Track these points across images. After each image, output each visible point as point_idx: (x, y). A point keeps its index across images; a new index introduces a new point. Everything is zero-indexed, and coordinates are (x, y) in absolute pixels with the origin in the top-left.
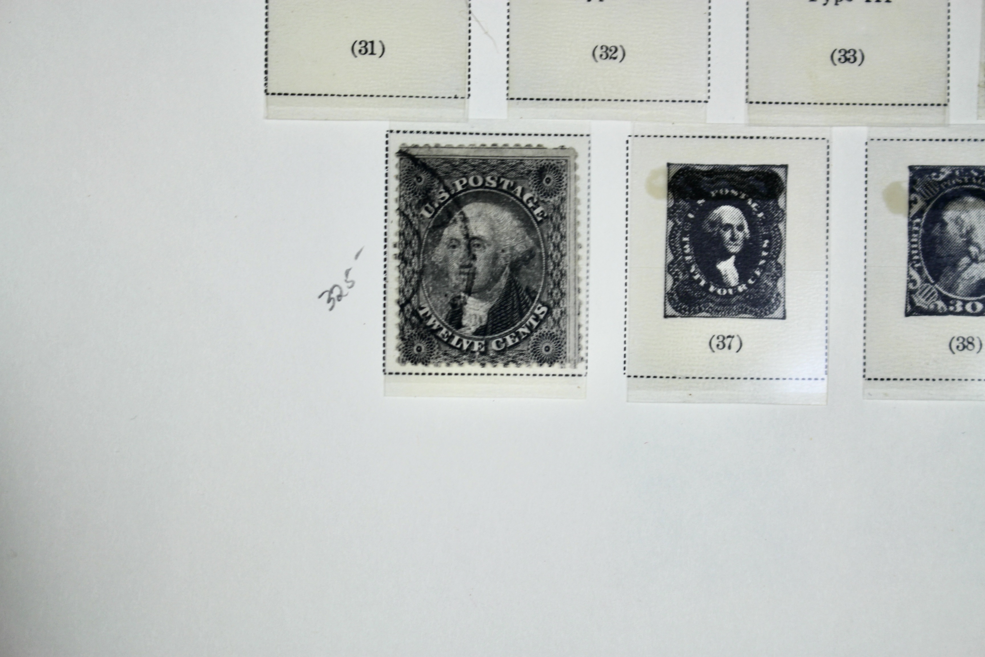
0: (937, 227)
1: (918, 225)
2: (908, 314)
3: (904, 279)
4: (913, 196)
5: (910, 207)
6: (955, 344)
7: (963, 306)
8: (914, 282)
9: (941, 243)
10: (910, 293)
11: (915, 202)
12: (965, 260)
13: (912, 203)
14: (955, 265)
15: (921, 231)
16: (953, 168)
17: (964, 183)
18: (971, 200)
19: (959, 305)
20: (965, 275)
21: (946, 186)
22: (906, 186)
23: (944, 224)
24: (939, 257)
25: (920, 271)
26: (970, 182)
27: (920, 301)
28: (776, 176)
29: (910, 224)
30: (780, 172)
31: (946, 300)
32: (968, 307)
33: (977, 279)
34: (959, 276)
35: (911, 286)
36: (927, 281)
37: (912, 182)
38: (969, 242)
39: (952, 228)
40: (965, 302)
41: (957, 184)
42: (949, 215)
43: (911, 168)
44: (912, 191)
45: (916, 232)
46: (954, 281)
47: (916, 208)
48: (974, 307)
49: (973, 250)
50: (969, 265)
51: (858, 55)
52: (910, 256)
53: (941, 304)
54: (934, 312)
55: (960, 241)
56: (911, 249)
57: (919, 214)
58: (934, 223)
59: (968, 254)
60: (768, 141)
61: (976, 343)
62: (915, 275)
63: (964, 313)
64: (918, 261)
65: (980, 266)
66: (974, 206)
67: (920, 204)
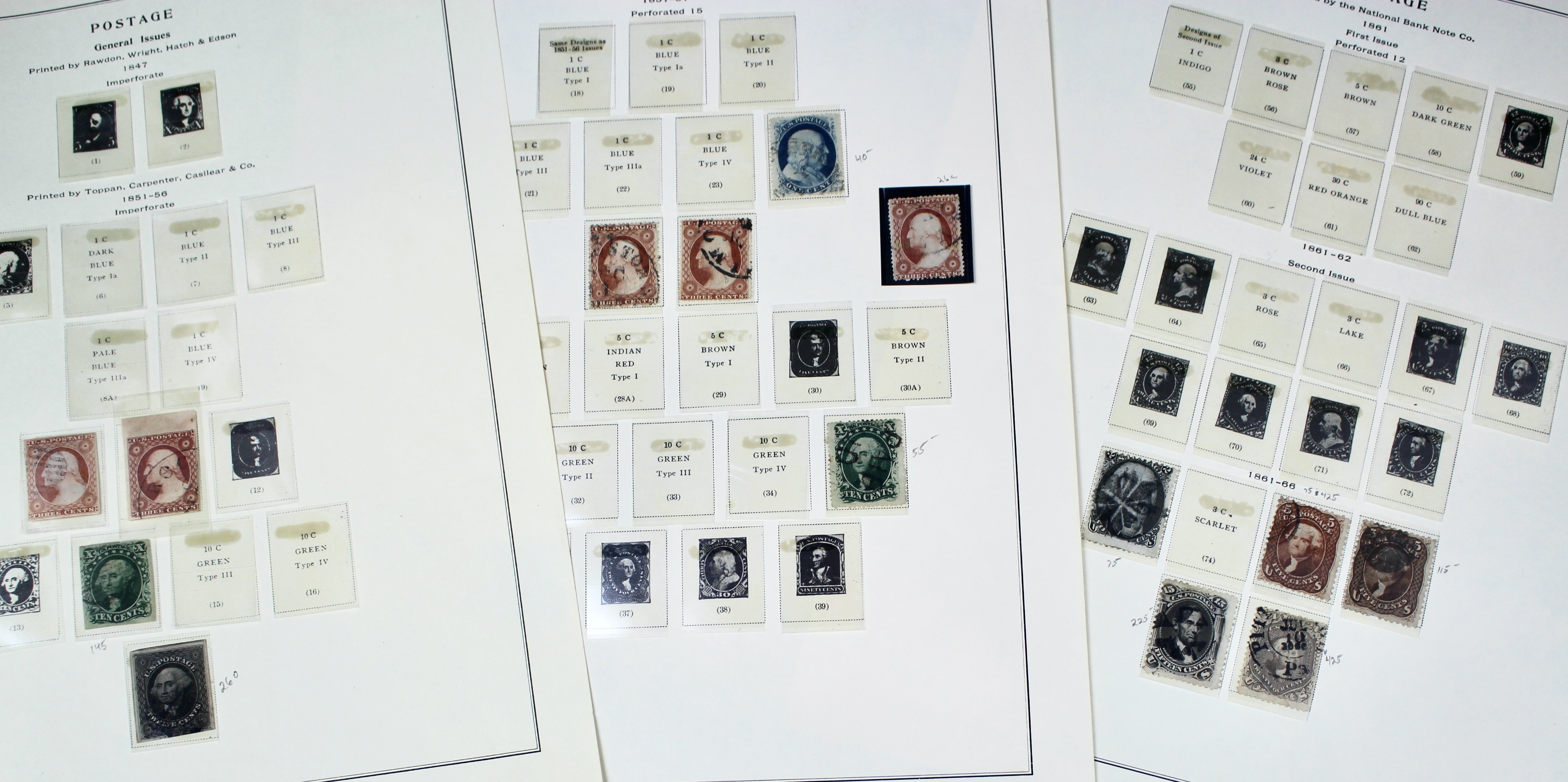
0: (711, 563)
1: (703, 562)
2: (700, 599)
3: (699, 584)
4: (701, 551)
5: (700, 556)
6: (719, 610)
7: (722, 594)
8: (702, 586)
9: (713, 570)
10: (701, 590)
11: (702, 553)
12: (723, 576)
13: (700, 554)
14: (719, 578)
15: (705, 565)
16: (717, 539)
17: (721, 545)
18: (724, 552)
19: (721, 594)
20: (723, 582)
21: (715, 547)
22: (698, 547)
23: (714, 562)
24: (712, 575)
25: (704, 581)
26: (724, 545)
27: (705, 593)
28: (646, 546)
29: (700, 562)
30: (647, 544)
31: (715, 592)
32: (724, 595)
33: (728, 583)
34: (720, 582)
35: (701, 587)
36: (708, 585)
37: (701, 546)
38: (724, 569)
39: (717, 564)
40: (723, 593)
41: (719, 545)
42: (716, 558)
43: (700, 540)
44: (700, 549)
45: (703, 565)
46: (718, 585)
47: (702, 556)
48: (727, 595)
49: (726, 572)
50: (724, 578)
51: (678, 497)
52: (701, 575)
53: (713, 594)
54: (711, 598)
55: (720, 568)
56: (701, 572)
57: (704, 558)
58: (710, 561)
59: (724, 573)
60: (642, 532)
61: (728, 609)
62: (703, 583)
63: (723, 597)
64: (704, 577)
65: (729, 578)
66: (726, 554)
67: (704, 554)
